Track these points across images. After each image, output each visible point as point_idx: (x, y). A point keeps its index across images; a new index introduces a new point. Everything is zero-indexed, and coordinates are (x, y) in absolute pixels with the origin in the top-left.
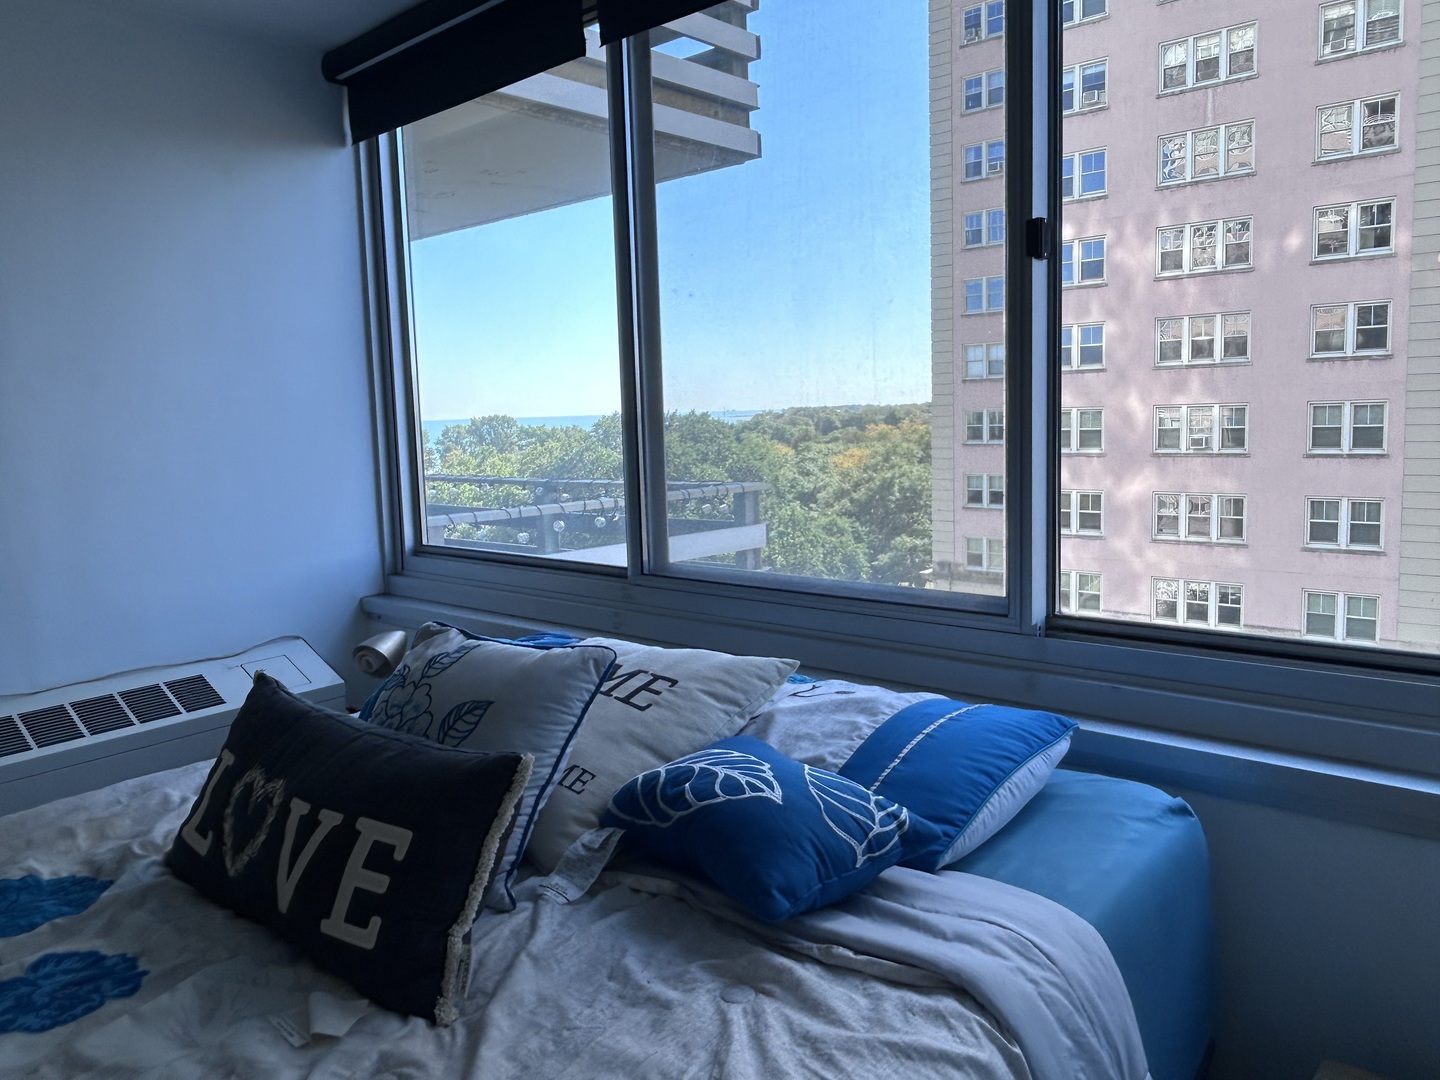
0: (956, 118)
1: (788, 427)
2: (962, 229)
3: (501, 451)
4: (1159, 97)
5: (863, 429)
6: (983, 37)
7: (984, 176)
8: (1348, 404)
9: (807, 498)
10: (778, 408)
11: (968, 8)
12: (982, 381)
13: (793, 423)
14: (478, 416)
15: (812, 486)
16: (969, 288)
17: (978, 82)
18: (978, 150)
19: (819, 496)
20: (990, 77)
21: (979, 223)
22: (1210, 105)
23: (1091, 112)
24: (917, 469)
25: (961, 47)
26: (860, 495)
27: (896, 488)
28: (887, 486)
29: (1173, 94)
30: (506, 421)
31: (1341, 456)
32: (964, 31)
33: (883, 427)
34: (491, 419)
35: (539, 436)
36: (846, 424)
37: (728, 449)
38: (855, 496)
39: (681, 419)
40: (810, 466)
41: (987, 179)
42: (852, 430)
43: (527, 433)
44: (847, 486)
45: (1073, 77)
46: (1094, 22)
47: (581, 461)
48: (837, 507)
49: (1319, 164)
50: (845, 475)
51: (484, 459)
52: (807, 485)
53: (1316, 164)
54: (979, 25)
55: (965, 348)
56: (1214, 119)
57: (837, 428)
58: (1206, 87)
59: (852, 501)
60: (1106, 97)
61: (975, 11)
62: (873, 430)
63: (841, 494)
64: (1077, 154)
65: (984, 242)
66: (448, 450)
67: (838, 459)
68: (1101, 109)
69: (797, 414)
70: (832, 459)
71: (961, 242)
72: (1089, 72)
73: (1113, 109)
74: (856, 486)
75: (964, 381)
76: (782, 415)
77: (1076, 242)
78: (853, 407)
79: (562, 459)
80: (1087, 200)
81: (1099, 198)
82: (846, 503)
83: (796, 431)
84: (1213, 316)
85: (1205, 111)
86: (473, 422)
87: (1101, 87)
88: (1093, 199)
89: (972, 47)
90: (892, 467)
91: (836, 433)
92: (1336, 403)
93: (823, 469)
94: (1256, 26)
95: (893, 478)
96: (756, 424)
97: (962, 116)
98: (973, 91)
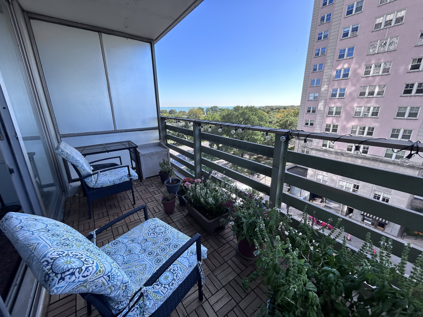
0: (315, 42)
1: (265, 109)
2: (312, 68)
3: (216, 112)
4: (372, 32)
5: (279, 110)
6: (325, 23)
7: (319, 56)
8: (409, 107)
9: (270, 122)
10: (263, 106)
11: (322, 16)
12: (312, 101)
13: (266, 109)
14: (212, 106)
15: (271, 120)
16: (312, 81)
17: (322, 34)
18: (319, 50)
19: (273, 122)
20: (325, 32)
21: (317, 66)
22: (387, 33)
23: (353, 37)
24: (293, 118)
25: (319, 25)
26: (281, 122)
27: (289, 122)
28: (287, 121)
29: (377, 31)
30: (217, 107)
31: (404, 119)
32: (320, 22)
33: (283, 110)
34: (214, 107)
35: (222, 110)
36: (276, 109)
37: (257, 113)
38: (280, 123)
39: (249, 107)
40: (271, 117)
41: (320, 56)
42: (277, 110)
43: (220, 109)
44: (279, 121)
45: (350, 29)
46: (358, 14)
47: (231, 114)
48: (276, 124)
49: (417, 46)
50: (278, 119)
51: (214, 113)
52: (270, 120)
53: (415, 46)
54: (324, 20)
55: (309, 94)
56: (387, 36)
57: (274, 110)
58: (387, 28)
59: (279, 123)
60: (358, 33)
61: (324, 16)
62: (281, 110)
63: (277, 122)
64: (347, 48)
65: (317, 71)
66: (207, 112)
67: (276, 115)
68: (355, 36)
69: (267, 107)
70: (275, 115)
71: (312, 71)
72: (354, 27)
73: (359, 36)
74: (280, 121)
75: (308, 101)
76: (264, 107)
77: (343, 69)
78: (277, 106)
79: (227, 114)
80: (348, 59)
81: (351, 58)
82: (278, 124)
83: (267, 110)
84: (376, 86)
85: (385, 35)
86: (211, 107)
87: (357, 30)
88: (349, 59)
89: (322, 25)
90: (288, 117)
91: (274, 111)
92: (406, 106)
93: (273, 117)
94: (406, 10)
95: (288, 119)
96: (260, 109)
97: (316, 42)
98: (320, 36)
